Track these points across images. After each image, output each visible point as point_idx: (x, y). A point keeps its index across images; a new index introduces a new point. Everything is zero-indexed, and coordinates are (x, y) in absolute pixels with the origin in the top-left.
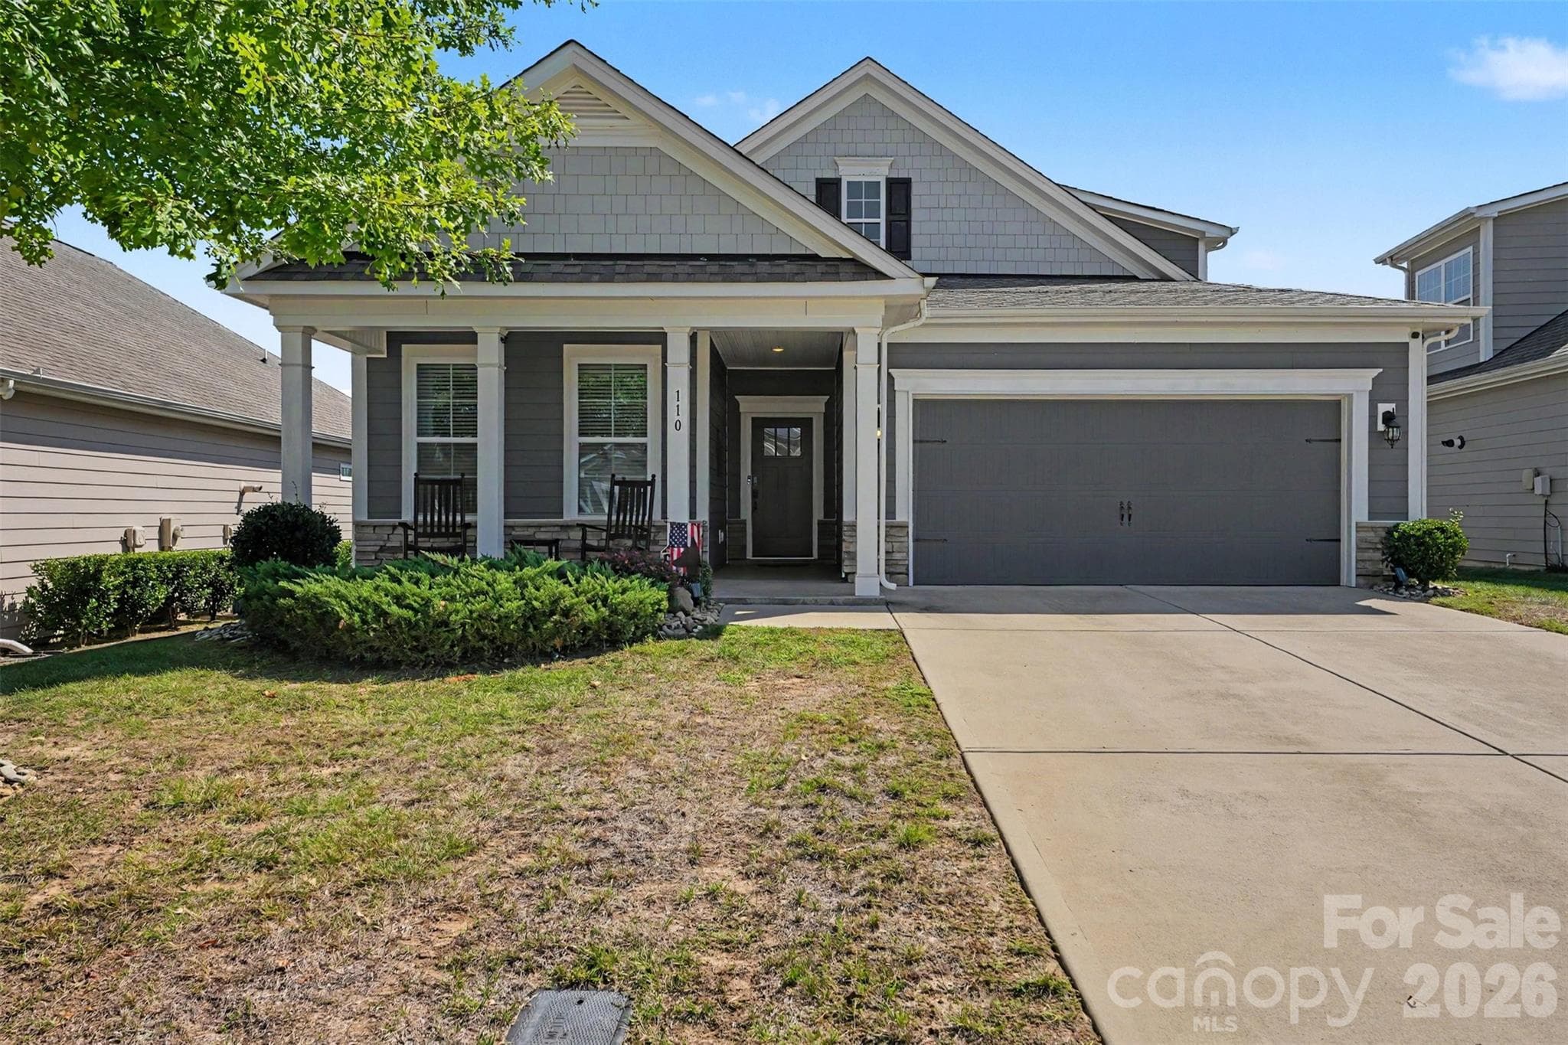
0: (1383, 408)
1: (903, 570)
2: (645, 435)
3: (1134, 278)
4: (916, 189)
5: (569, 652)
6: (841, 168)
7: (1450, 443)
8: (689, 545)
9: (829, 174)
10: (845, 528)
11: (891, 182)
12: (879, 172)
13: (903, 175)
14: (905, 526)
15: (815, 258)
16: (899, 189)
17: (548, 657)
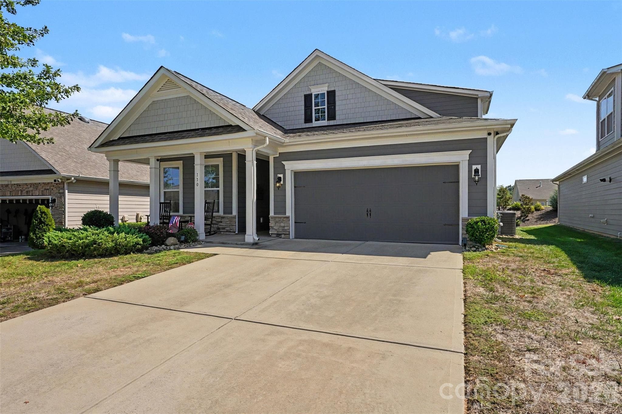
0: (474, 167)
1: (288, 233)
2: (218, 187)
3: (420, 118)
4: (337, 94)
5: (102, 256)
6: (312, 90)
7: (604, 180)
8: (174, 223)
9: (308, 93)
10: (270, 218)
11: (328, 92)
12: (324, 89)
13: (332, 89)
14: (288, 217)
15: (231, 126)
16: (331, 94)
17: (95, 257)
